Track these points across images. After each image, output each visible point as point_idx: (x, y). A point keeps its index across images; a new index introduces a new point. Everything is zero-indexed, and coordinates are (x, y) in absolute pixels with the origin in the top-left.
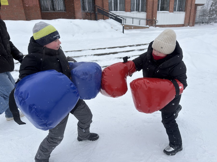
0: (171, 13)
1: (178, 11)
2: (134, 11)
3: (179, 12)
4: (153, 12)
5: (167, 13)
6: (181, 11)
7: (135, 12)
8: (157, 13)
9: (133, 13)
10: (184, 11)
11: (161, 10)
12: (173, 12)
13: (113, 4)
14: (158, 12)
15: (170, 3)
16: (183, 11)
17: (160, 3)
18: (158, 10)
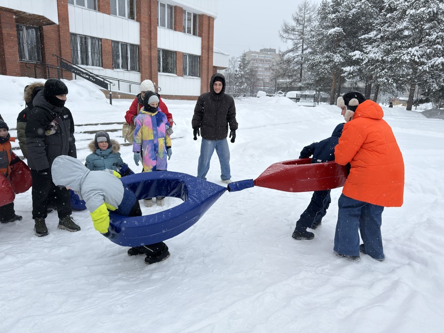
0: (180, 78)
1: (189, 75)
2: (119, 68)
3: (192, 77)
4: (151, 72)
5: (175, 76)
6: (194, 76)
7: (121, 70)
8: (158, 76)
9: (118, 71)
10: (199, 77)
11: (163, 71)
12: (182, 76)
13: (79, 52)
14: (159, 73)
15: (177, 61)
16: (197, 76)
17: (161, 60)
18: (160, 71)
